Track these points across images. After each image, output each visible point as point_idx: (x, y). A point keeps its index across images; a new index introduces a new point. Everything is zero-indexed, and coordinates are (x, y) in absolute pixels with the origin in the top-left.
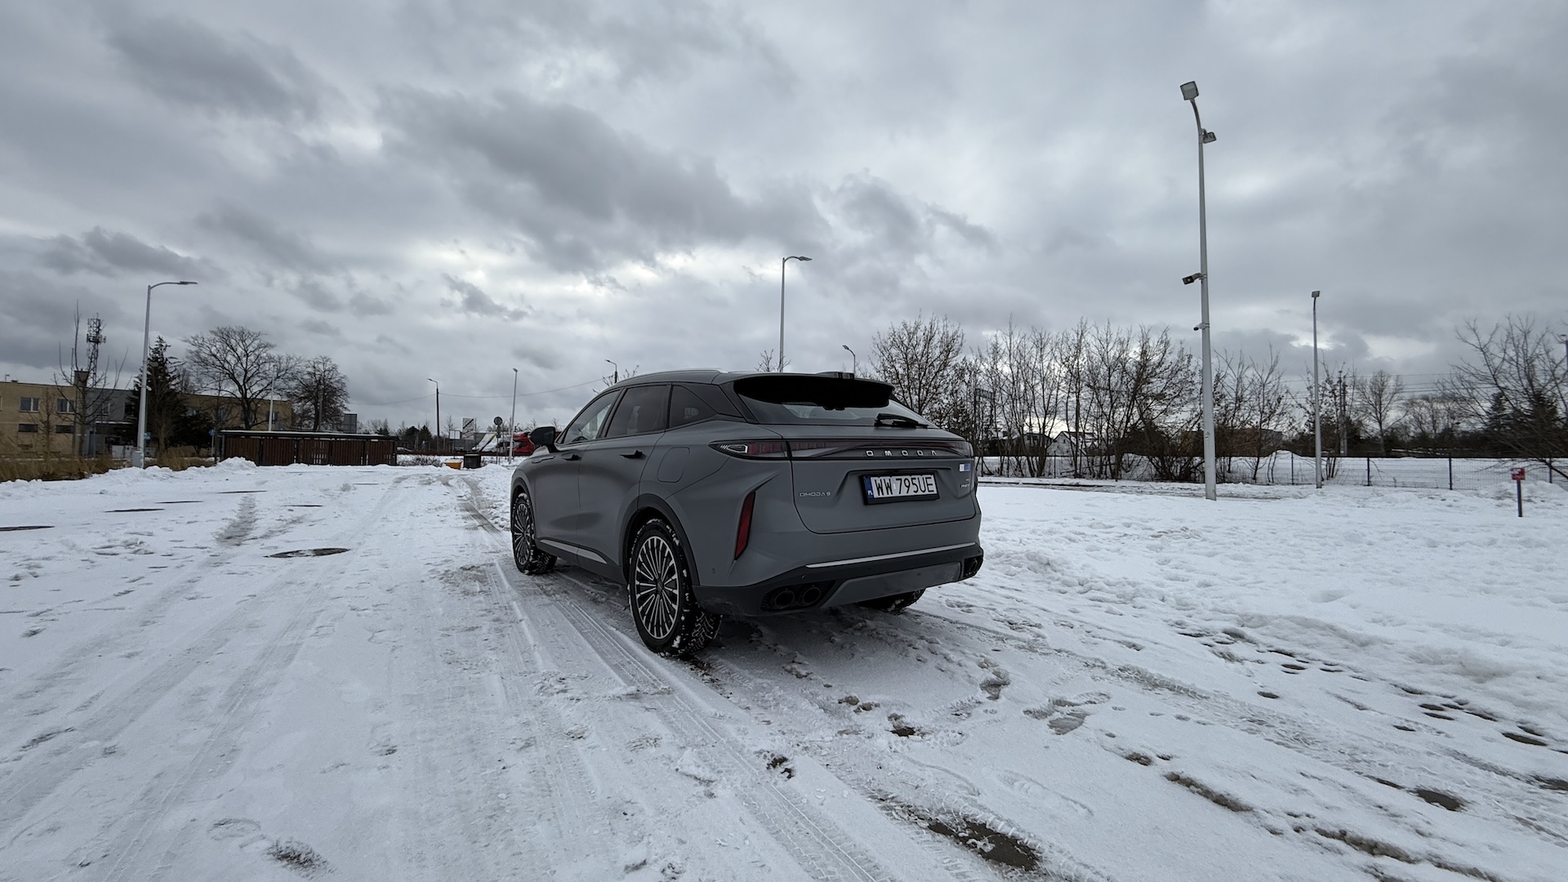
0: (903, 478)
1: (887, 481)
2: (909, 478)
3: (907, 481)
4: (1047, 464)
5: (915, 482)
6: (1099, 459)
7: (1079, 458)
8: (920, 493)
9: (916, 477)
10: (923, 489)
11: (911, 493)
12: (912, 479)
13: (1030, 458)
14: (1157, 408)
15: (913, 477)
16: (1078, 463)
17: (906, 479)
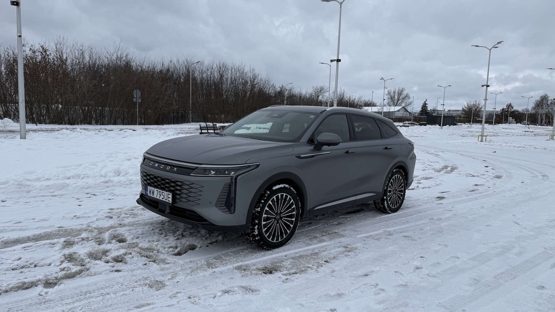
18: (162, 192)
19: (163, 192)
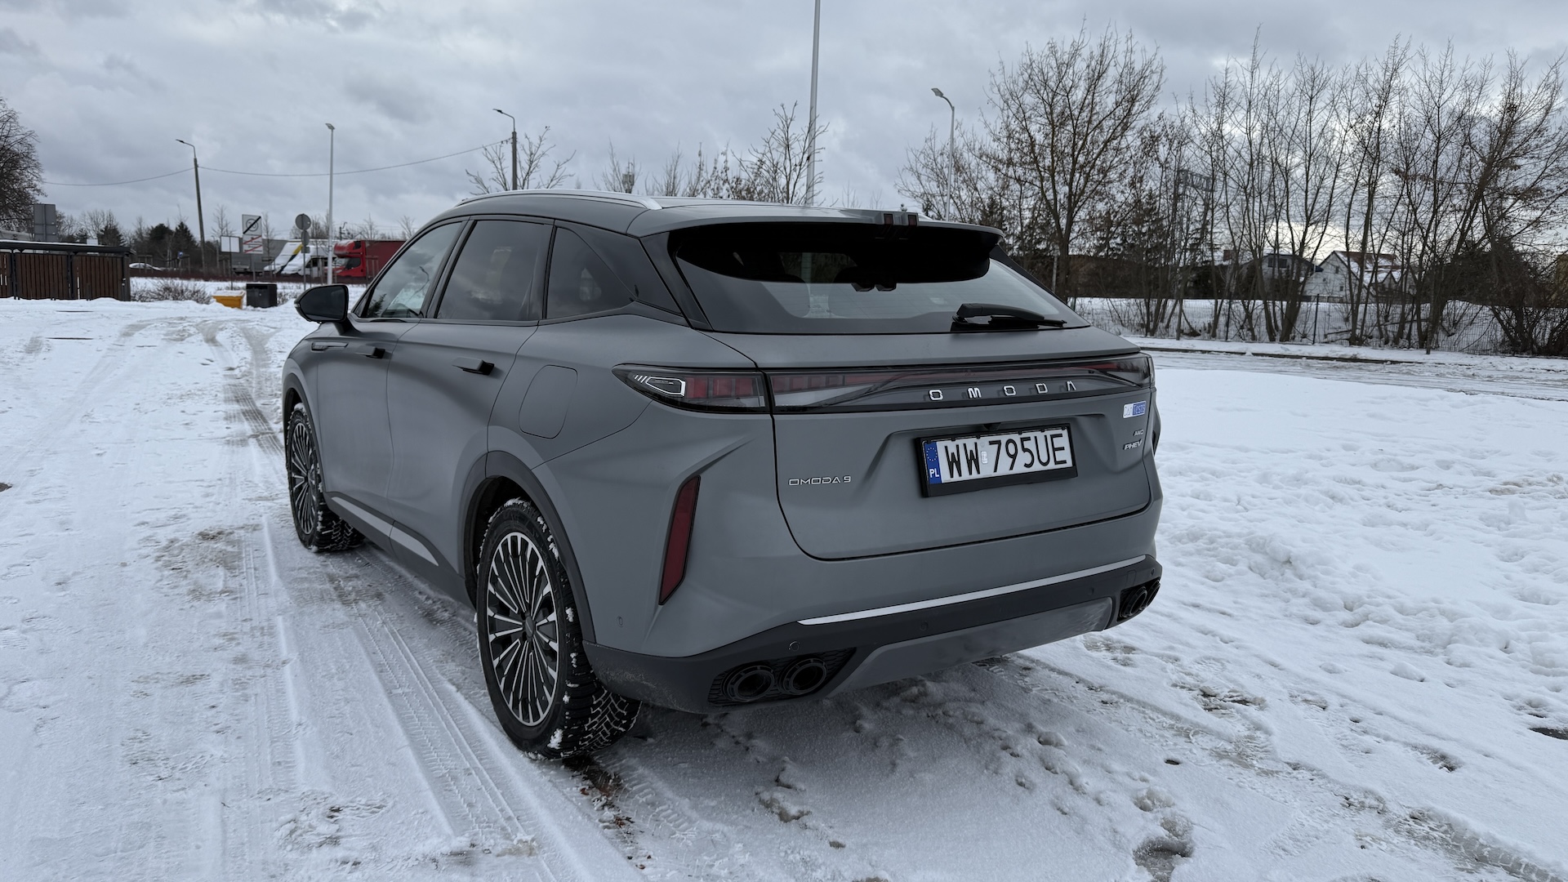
0: (1004, 438)
1: (970, 447)
2: (1016, 437)
3: (1011, 446)
4: (1301, 316)
5: (1029, 445)
6: (1399, 310)
7: (1361, 308)
8: (1037, 467)
9: (1031, 435)
10: (1044, 460)
11: (1019, 468)
12: (1023, 440)
13: (1270, 303)
14: (1521, 214)
15: (1024, 435)
16: (1360, 316)
17: (1010, 441)
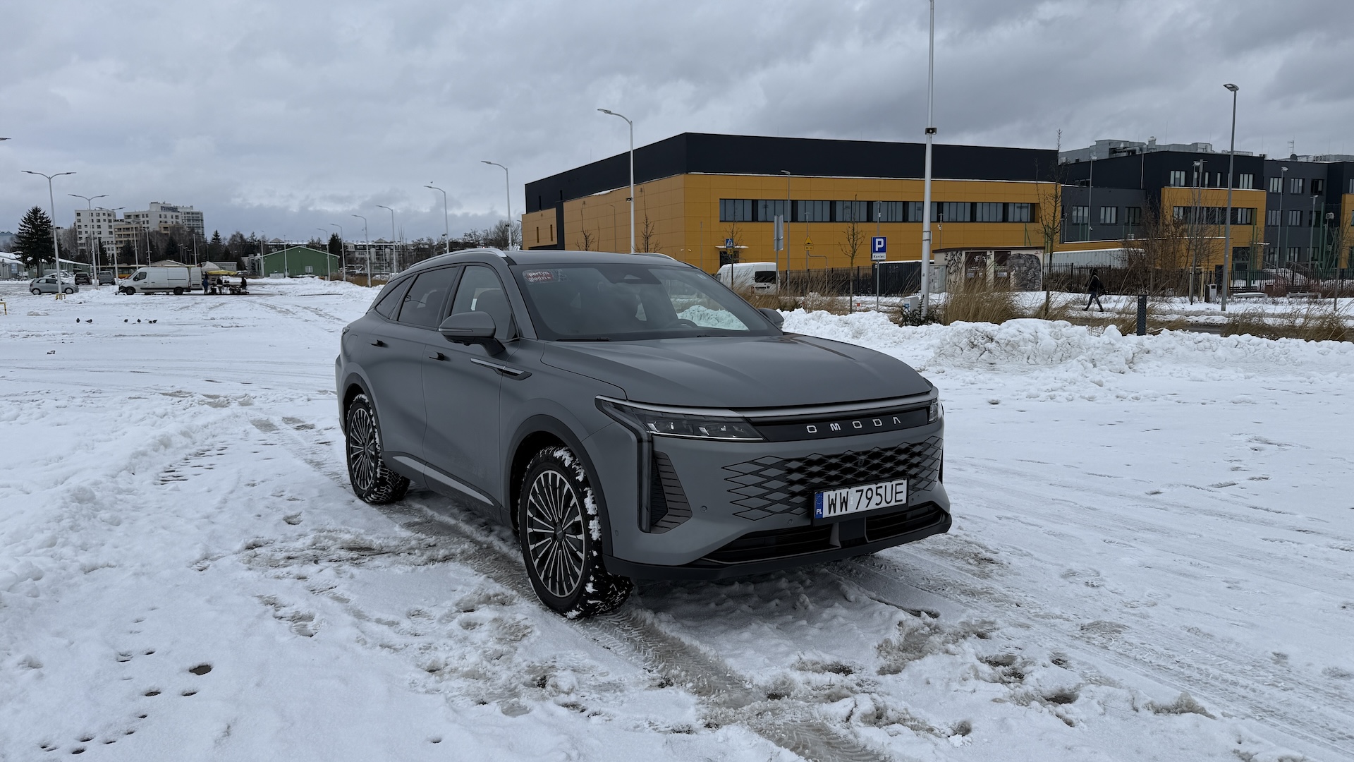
18: (877, 488)
19: (881, 487)
